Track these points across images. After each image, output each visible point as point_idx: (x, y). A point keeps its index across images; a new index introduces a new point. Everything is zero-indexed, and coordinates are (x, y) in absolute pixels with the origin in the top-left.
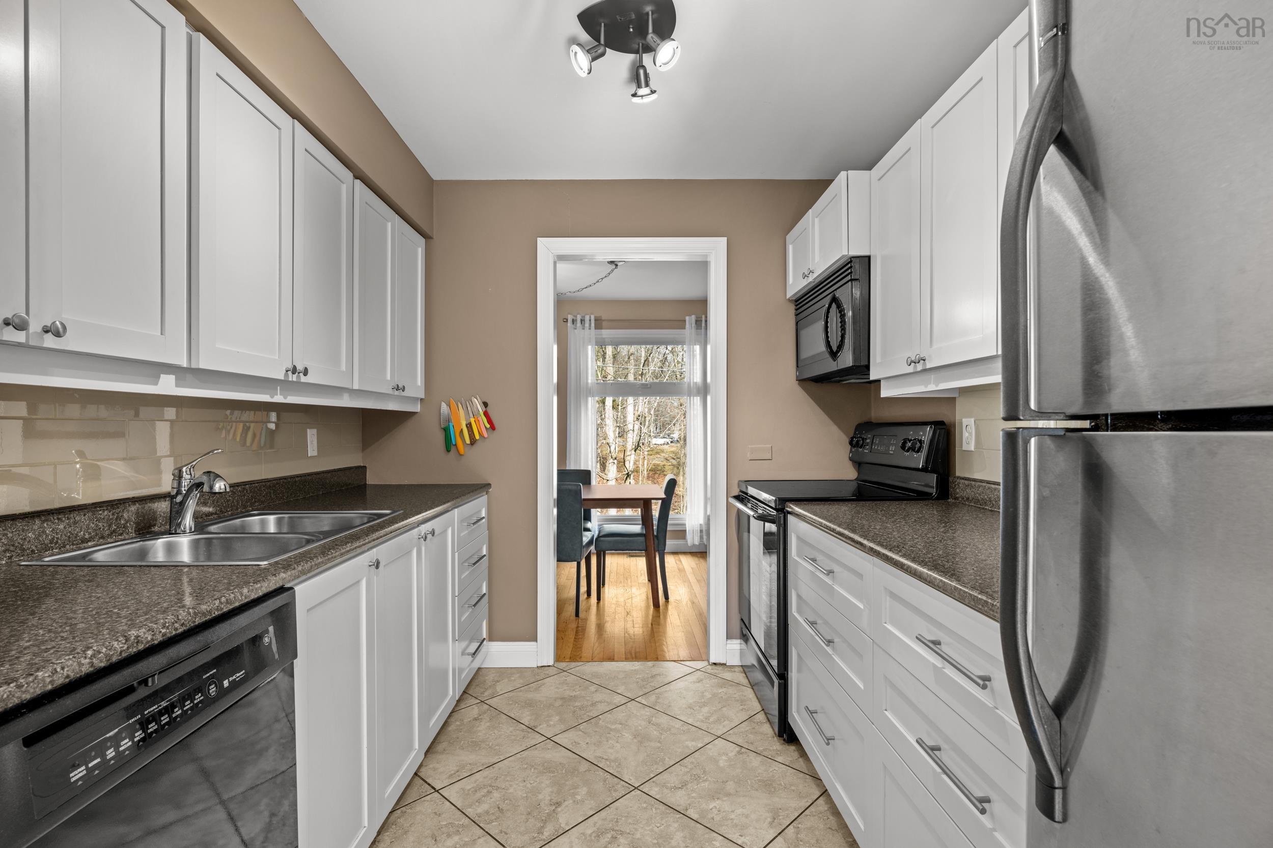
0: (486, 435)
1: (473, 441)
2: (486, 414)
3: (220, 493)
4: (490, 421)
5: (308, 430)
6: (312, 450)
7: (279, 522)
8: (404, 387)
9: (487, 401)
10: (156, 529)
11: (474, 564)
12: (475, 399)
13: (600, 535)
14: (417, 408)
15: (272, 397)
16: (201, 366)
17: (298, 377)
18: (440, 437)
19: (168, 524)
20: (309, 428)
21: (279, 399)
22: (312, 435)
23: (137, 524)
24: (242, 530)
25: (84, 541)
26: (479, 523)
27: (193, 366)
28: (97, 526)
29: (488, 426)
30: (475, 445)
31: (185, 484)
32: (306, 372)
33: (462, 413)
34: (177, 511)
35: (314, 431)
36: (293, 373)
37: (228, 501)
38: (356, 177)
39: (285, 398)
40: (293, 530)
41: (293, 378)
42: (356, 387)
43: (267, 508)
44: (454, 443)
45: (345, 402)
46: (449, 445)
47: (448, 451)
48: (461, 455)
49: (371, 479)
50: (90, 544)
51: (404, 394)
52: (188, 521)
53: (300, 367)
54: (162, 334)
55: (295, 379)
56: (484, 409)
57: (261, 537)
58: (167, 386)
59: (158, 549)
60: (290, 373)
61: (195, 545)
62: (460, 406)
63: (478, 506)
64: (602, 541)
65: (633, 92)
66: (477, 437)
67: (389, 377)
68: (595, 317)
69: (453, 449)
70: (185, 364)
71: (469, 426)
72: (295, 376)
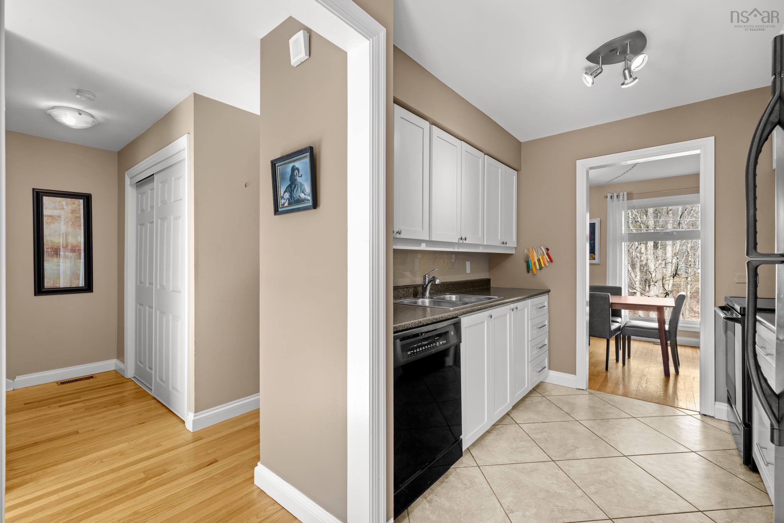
0: (547, 265)
1: (541, 268)
2: (548, 254)
3: (438, 284)
4: (550, 258)
5: (467, 262)
6: (468, 271)
7: (456, 298)
8: (506, 242)
9: (549, 248)
10: (418, 296)
11: (540, 328)
12: (542, 247)
13: (626, 326)
14: (513, 252)
15: (454, 249)
16: (433, 239)
17: (463, 241)
18: (524, 265)
19: (422, 295)
20: (467, 261)
21: (456, 250)
22: (468, 264)
23: (414, 294)
24: (444, 299)
25: (401, 298)
26: (543, 308)
27: (430, 240)
28: (404, 293)
29: (549, 260)
30: (541, 270)
31: (427, 281)
32: (465, 240)
33: (535, 254)
34: (425, 289)
35: (469, 262)
36: (461, 240)
37: (439, 289)
38: (485, 154)
39: (458, 249)
40: (460, 300)
41: (461, 242)
42: (485, 244)
43: (452, 292)
44: (531, 269)
45: (481, 250)
46: (528, 269)
47: (528, 272)
48: (535, 275)
49: (492, 285)
50: (402, 299)
51: (507, 245)
52: (427, 294)
53: (463, 238)
54: (422, 230)
55: (462, 242)
56: (547, 252)
57: (450, 302)
58: (423, 247)
59: (420, 301)
60: (460, 240)
61: (430, 302)
62: (534, 250)
63: (543, 300)
64: (626, 329)
65: (622, 82)
66: (543, 266)
67: (499, 238)
68: (627, 193)
69: (531, 271)
70: (428, 240)
71: (539, 260)
72: (462, 241)
